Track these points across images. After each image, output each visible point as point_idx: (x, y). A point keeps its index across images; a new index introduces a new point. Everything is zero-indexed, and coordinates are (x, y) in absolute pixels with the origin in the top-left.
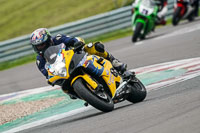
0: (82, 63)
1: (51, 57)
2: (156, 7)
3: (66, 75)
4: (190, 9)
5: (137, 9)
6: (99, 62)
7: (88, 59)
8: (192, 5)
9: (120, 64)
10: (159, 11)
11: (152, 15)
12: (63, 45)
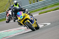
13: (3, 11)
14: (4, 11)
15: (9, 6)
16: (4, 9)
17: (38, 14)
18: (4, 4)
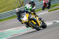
0: (31, 17)
1: (23, 16)
2: (32, 7)
3: (27, 21)
4: (48, 5)
5: (26, 7)
6: (35, 17)
7: (32, 16)
8: (48, 4)
9: (40, 18)
10: (33, 8)
11: (30, 9)
12: (26, 13)
13: (12, 9)
14: (14, 8)
15: (18, 4)
16: (14, 6)
17: (48, 11)
18: (13, 2)
